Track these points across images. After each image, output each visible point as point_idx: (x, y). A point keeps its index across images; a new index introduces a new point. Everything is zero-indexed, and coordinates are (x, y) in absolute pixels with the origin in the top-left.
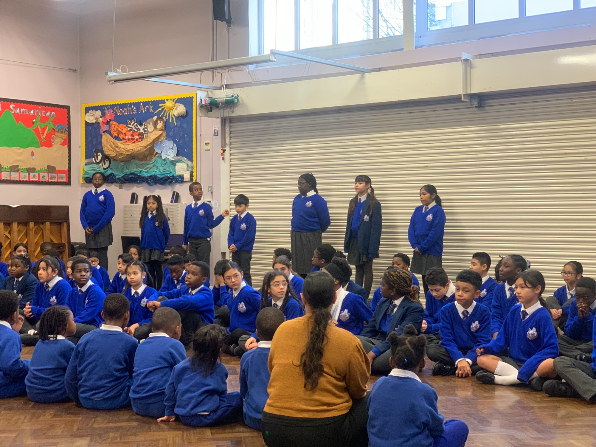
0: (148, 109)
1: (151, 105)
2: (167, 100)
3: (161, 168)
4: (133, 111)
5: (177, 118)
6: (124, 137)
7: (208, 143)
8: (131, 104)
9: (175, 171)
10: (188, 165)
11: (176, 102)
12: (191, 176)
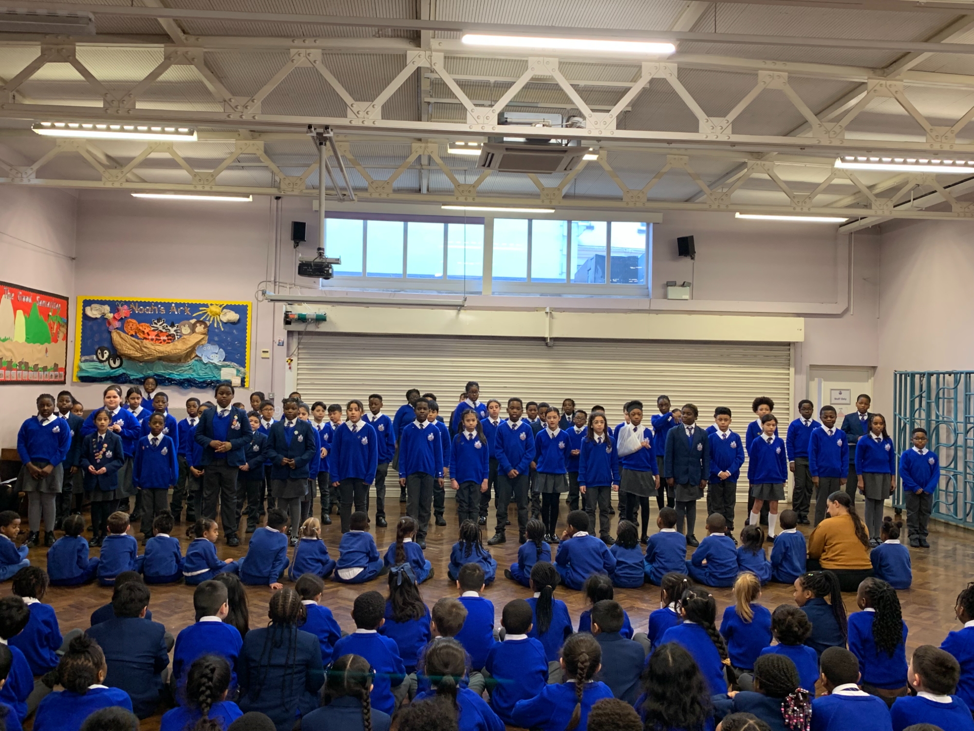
0: (183, 312)
1: (188, 307)
2: (211, 305)
3: (200, 372)
4: (159, 310)
5: (225, 324)
6: (147, 337)
7: (267, 352)
8: (156, 304)
9: (220, 375)
10: (238, 371)
11: (224, 308)
12: (243, 381)
